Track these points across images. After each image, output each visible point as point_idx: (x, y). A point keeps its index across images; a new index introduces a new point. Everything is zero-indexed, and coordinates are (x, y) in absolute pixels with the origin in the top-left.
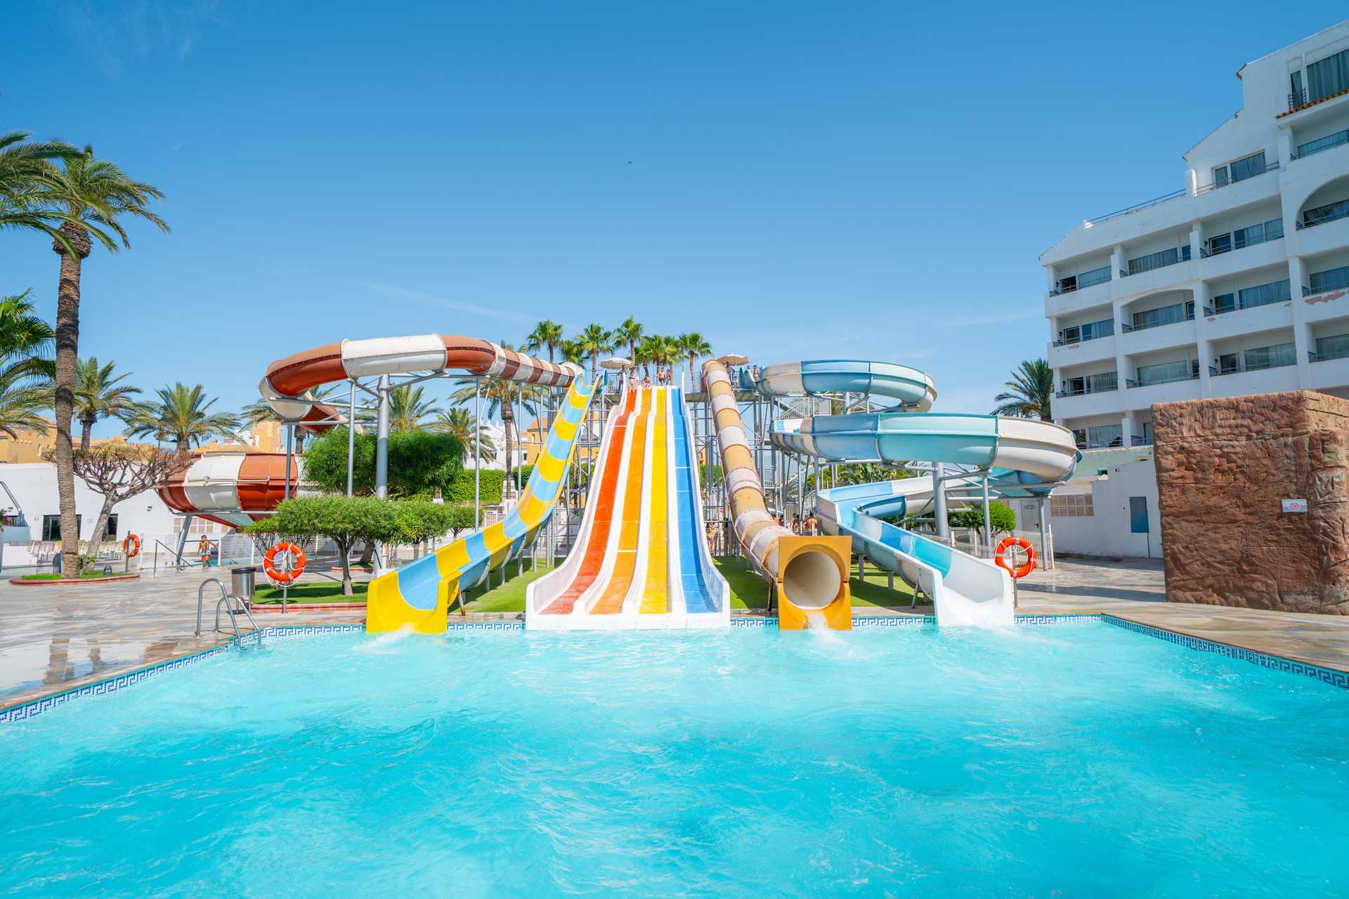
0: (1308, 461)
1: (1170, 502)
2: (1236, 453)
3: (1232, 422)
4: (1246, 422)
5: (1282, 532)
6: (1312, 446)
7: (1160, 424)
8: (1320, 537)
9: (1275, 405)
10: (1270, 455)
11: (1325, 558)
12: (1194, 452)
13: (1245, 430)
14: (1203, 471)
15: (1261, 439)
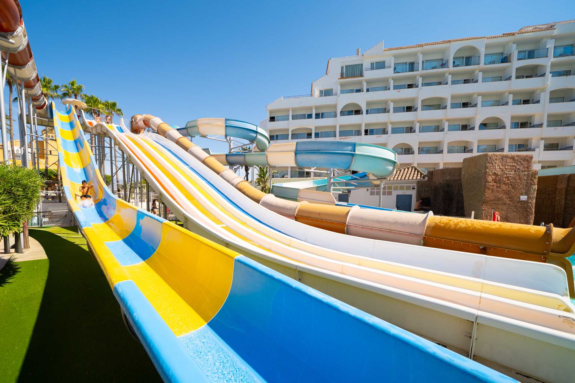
0: (530, 181)
1: (487, 196)
2: (511, 177)
3: (511, 164)
4: (516, 164)
5: (518, 208)
6: (532, 176)
7: (489, 162)
8: (528, 210)
9: (525, 159)
10: (520, 179)
11: (529, 217)
12: (498, 175)
13: (514, 168)
14: (500, 183)
15: (518, 172)
